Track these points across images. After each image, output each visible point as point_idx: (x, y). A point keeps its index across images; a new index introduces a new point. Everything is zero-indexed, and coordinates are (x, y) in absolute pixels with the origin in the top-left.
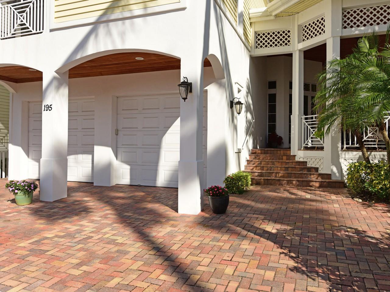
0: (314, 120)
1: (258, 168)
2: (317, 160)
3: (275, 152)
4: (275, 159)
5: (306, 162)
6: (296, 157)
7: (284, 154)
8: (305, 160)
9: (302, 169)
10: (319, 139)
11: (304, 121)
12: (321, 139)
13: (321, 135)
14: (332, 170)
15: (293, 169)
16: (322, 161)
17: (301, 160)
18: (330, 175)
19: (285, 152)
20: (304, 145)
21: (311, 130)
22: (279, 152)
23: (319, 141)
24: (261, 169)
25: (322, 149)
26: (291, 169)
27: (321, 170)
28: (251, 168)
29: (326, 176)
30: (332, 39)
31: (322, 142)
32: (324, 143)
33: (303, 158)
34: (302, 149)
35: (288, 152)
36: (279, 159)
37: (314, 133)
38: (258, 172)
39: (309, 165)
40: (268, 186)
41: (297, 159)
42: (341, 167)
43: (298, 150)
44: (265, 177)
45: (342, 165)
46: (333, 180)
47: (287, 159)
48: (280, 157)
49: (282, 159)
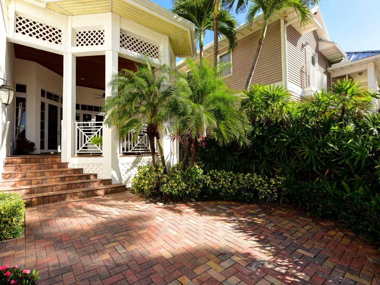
0: (90, 126)
1: (23, 183)
2: (95, 167)
3: (40, 160)
4: (43, 168)
5: (82, 169)
6: (69, 164)
7: (52, 161)
8: (80, 167)
9: (80, 177)
10: (96, 145)
11: (77, 127)
12: (98, 145)
13: (98, 142)
14: (112, 175)
15: (71, 178)
16: (101, 167)
17: (76, 167)
18: (111, 180)
19: (54, 159)
20: (77, 152)
21: (87, 136)
22: (46, 160)
23: (95, 148)
24: (28, 184)
25: (99, 155)
26: (68, 178)
27: (100, 176)
28: (12, 183)
29: (107, 182)
30: (111, 52)
31: (99, 149)
32: (101, 149)
33: (78, 165)
34: (76, 155)
35: (58, 160)
36: (48, 168)
37: (90, 139)
38: (26, 189)
39: (86, 172)
40: (45, 205)
41: (70, 166)
42: (120, 172)
43: (72, 157)
44: (37, 193)
45: (121, 170)
46: (114, 185)
47: (58, 168)
48: (50, 165)
49: (52, 168)
